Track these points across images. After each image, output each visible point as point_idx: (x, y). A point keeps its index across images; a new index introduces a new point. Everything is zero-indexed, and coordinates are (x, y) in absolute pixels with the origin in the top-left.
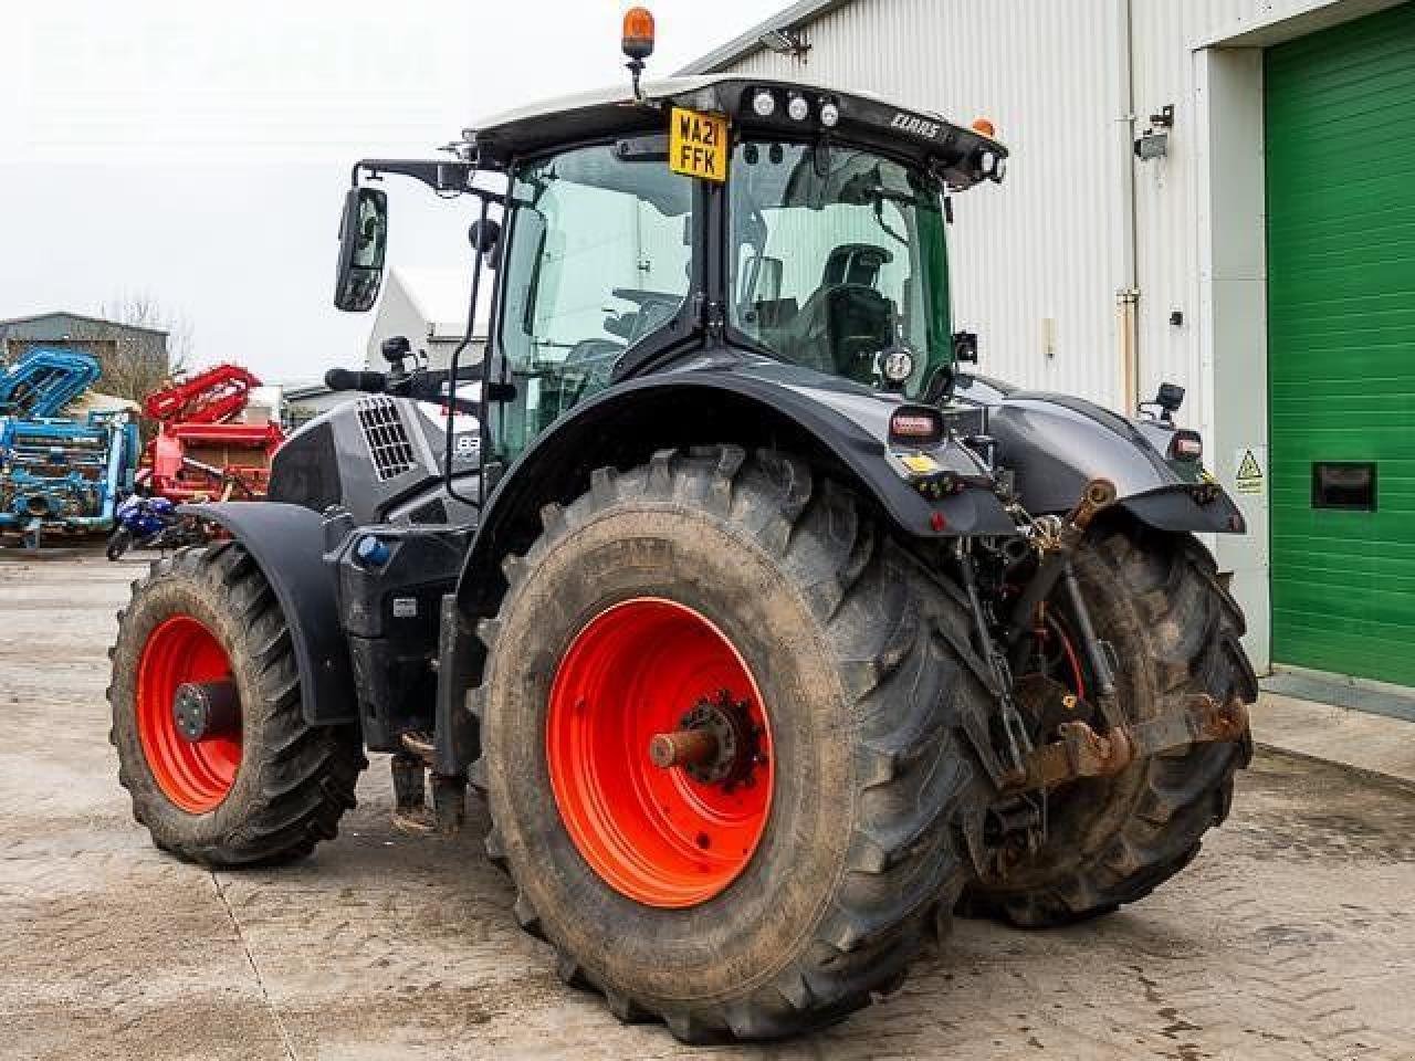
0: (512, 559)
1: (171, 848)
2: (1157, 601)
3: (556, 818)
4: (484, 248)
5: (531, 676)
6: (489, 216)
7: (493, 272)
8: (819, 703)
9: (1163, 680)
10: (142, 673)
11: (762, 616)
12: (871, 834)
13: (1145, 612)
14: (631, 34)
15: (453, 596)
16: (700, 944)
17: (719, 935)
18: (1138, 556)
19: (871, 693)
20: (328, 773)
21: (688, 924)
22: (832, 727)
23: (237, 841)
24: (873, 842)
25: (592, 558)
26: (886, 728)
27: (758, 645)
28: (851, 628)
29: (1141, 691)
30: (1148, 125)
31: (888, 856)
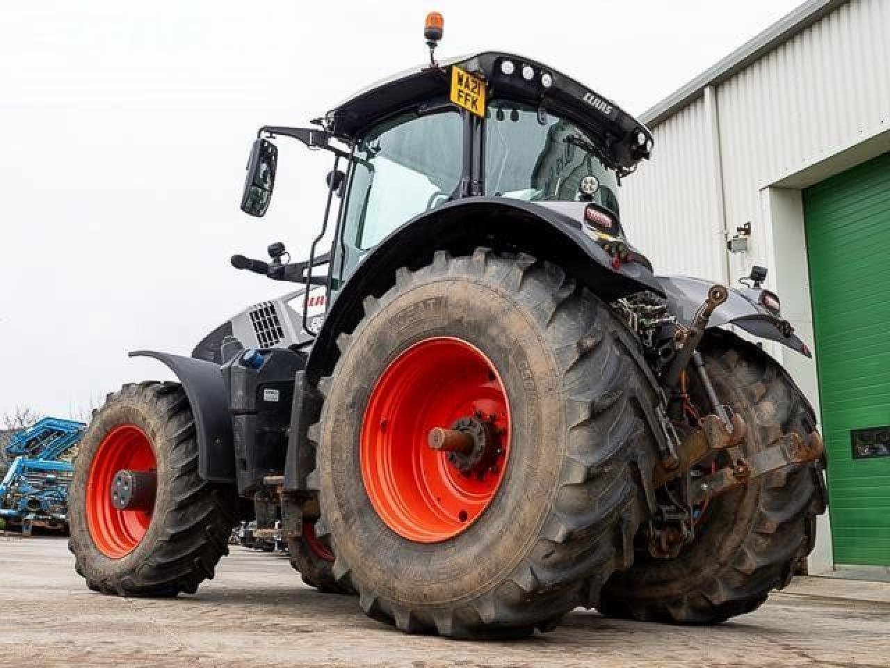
0: (343, 335)
1: (99, 586)
2: (759, 388)
3: (365, 498)
4: (334, 187)
5: (352, 406)
6: (339, 169)
7: (339, 200)
8: (542, 376)
9: (765, 439)
10: (93, 470)
11: (504, 330)
12: (577, 458)
13: (751, 396)
14: (430, 25)
15: (303, 372)
16: (460, 560)
17: (474, 550)
18: (744, 364)
19: (575, 364)
20: (211, 523)
21: (453, 549)
22: (550, 390)
23: (145, 569)
24: (578, 462)
25: (394, 321)
26: (585, 388)
27: (501, 350)
28: (562, 329)
29: (751, 447)
30: (736, 233)
31: (588, 469)
